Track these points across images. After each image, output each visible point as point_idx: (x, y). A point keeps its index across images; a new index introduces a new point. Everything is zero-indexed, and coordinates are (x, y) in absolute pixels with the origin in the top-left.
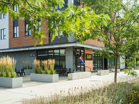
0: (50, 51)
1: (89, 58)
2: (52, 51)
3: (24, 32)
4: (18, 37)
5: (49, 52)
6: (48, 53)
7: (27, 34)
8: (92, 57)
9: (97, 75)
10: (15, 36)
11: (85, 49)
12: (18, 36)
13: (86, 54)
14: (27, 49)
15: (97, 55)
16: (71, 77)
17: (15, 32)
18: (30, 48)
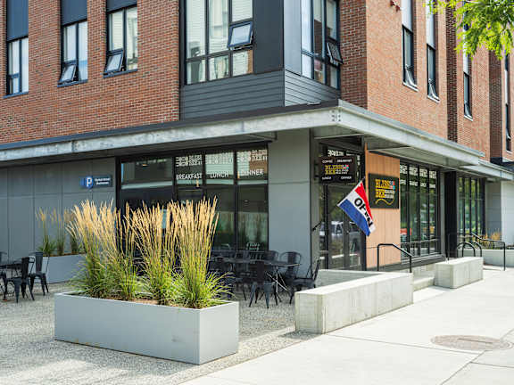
0: (187, 158)
1: (386, 196)
2: (194, 161)
3: (56, 67)
4: (27, 94)
5: (180, 164)
6: (176, 170)
7: (68, 75)
8: (397, 190)
9: (434, 284)
10: (16, 90)
11: (367, 152)
12: (26, 89)
13: (369, 175)
14: (66, 149)
15: (415, 184)
16: (313, 317)
17: (15, 70)
18: (79, 143)
